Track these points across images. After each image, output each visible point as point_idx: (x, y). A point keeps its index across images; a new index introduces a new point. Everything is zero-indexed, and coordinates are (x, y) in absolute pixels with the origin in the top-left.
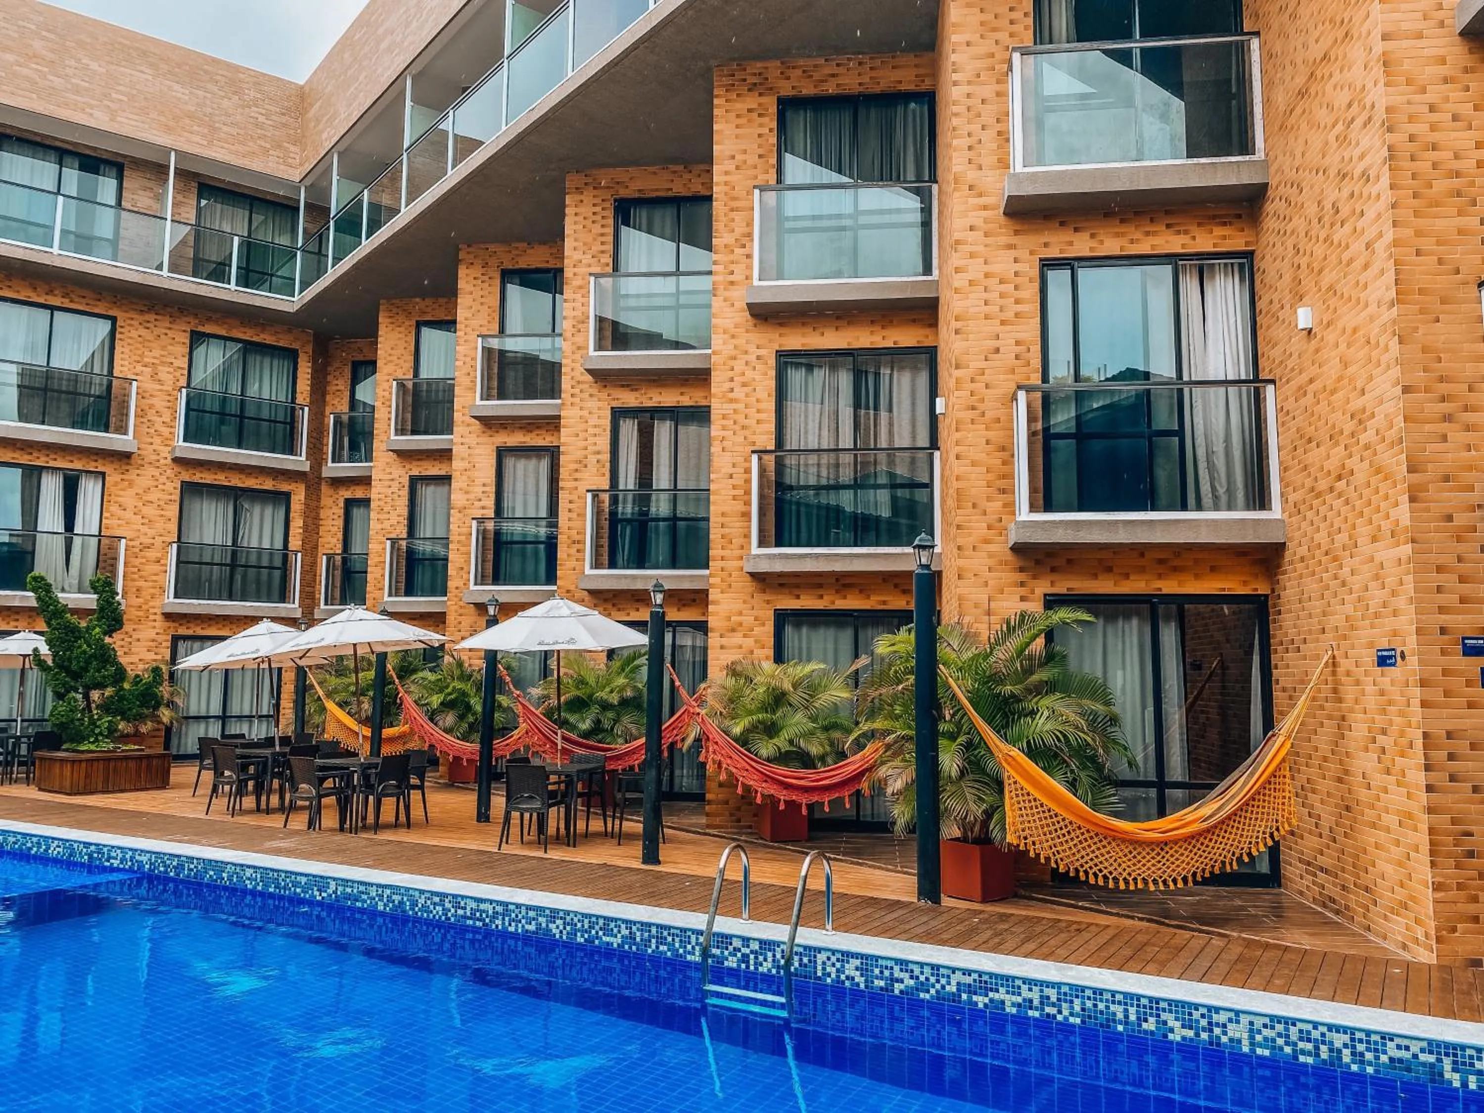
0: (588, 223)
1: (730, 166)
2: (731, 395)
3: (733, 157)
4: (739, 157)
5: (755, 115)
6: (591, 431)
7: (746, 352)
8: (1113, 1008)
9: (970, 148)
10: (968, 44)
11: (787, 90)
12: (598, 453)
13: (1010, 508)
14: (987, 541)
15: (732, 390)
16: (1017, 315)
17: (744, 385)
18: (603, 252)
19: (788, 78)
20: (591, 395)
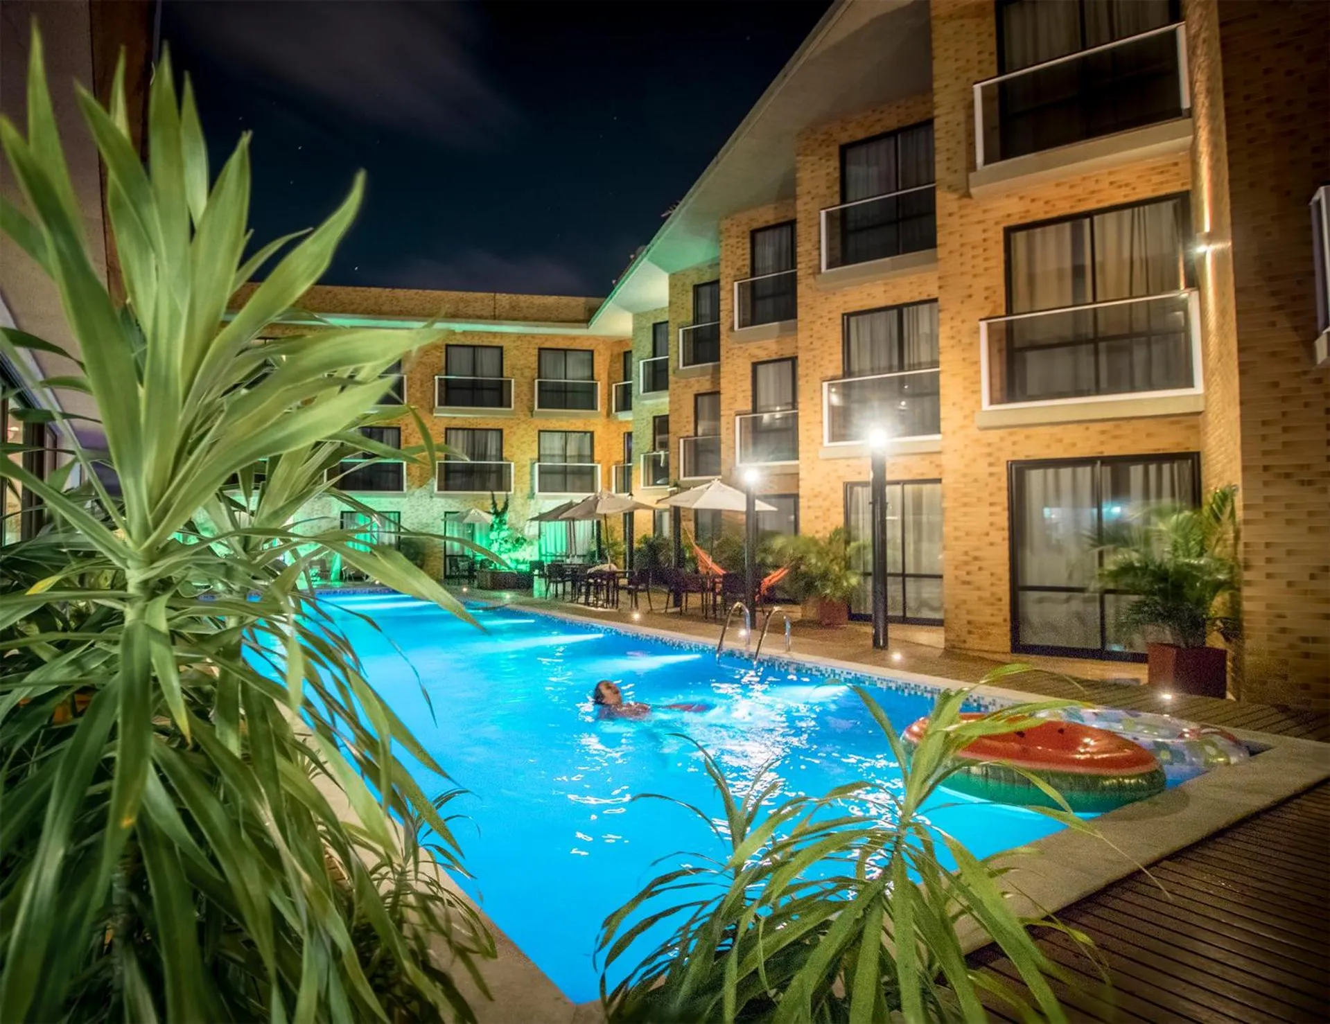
0: (734, 249)
1: (807, 198)
2: (812, 347)
3: (809, 192)
4: (814, 192)
5: (823, 161)
6: (740, 378)
7: (821, 317)
8: (925, 695)
9: (948, 159)
10: (946, 86)
11: (845, 138)
12: (744, 391)
13: (979, 402)
14: (963, 427)
15: (811, 343)
16: (986, 269)
17: (820, 338)
18: (744, 265)
19: (846, 130)
20: (739, 356)
